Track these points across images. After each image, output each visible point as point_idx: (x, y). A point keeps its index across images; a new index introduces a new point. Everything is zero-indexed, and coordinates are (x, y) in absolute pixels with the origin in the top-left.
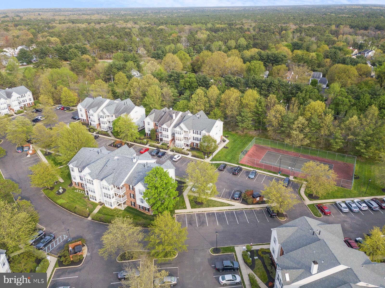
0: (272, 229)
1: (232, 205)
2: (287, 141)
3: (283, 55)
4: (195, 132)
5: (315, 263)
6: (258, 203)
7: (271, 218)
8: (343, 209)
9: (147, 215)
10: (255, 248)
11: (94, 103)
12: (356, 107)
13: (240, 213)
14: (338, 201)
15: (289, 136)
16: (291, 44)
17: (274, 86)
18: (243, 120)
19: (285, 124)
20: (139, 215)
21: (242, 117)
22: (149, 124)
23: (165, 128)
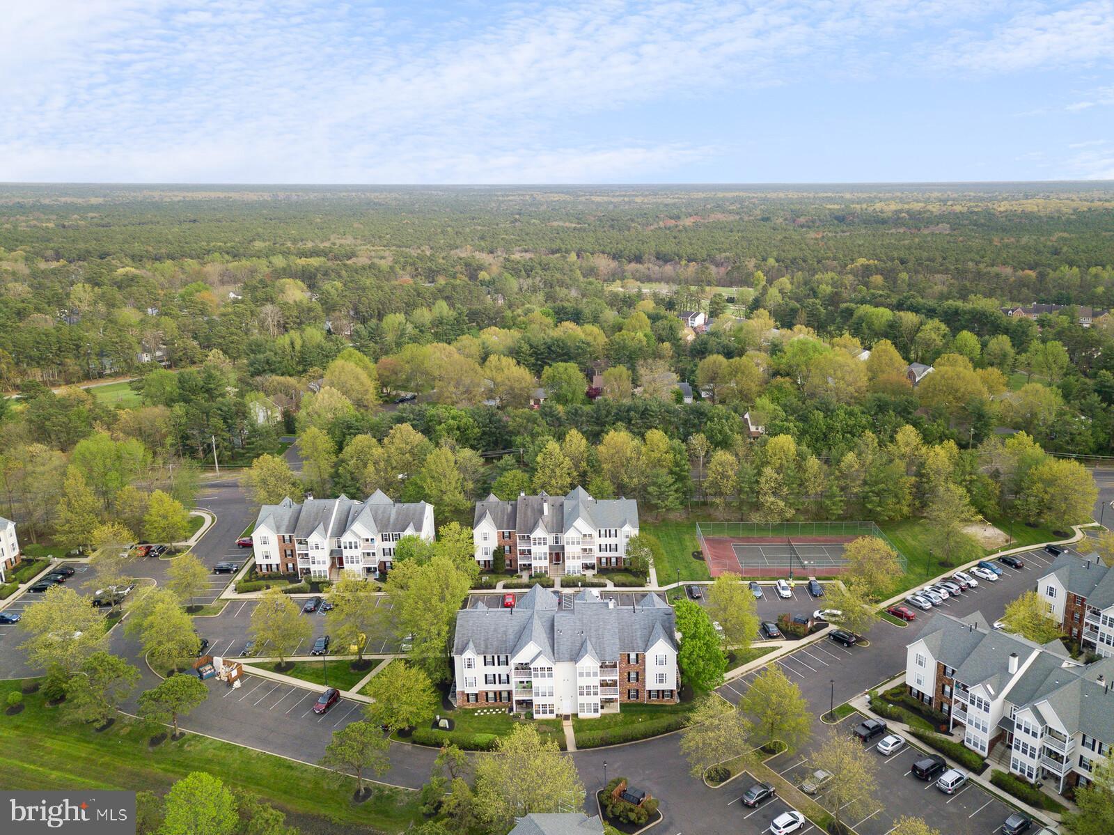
0: (908, 647)
1: (779, 648)
2: (756, 518)
3: (583, 343)
4: (603, 532)
5: (1014, 655)
6: (811, 632)
7: (849, 649)
8: (923, 605)
9: (671, 706)
10: (880, 691)
11: (303, 514)
12: (810, 435)
13: (799, 655)
14: (908, 595)
15: (757, 506)
16: (551, 311)
17: (652, 416)
18: (662, 493)
19: (746, 487)
20: (658, 711)
21: (659, 487)
22: (485, 539)
23: (540, 539)
